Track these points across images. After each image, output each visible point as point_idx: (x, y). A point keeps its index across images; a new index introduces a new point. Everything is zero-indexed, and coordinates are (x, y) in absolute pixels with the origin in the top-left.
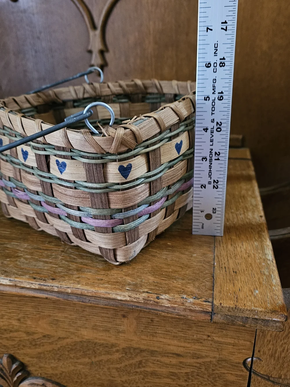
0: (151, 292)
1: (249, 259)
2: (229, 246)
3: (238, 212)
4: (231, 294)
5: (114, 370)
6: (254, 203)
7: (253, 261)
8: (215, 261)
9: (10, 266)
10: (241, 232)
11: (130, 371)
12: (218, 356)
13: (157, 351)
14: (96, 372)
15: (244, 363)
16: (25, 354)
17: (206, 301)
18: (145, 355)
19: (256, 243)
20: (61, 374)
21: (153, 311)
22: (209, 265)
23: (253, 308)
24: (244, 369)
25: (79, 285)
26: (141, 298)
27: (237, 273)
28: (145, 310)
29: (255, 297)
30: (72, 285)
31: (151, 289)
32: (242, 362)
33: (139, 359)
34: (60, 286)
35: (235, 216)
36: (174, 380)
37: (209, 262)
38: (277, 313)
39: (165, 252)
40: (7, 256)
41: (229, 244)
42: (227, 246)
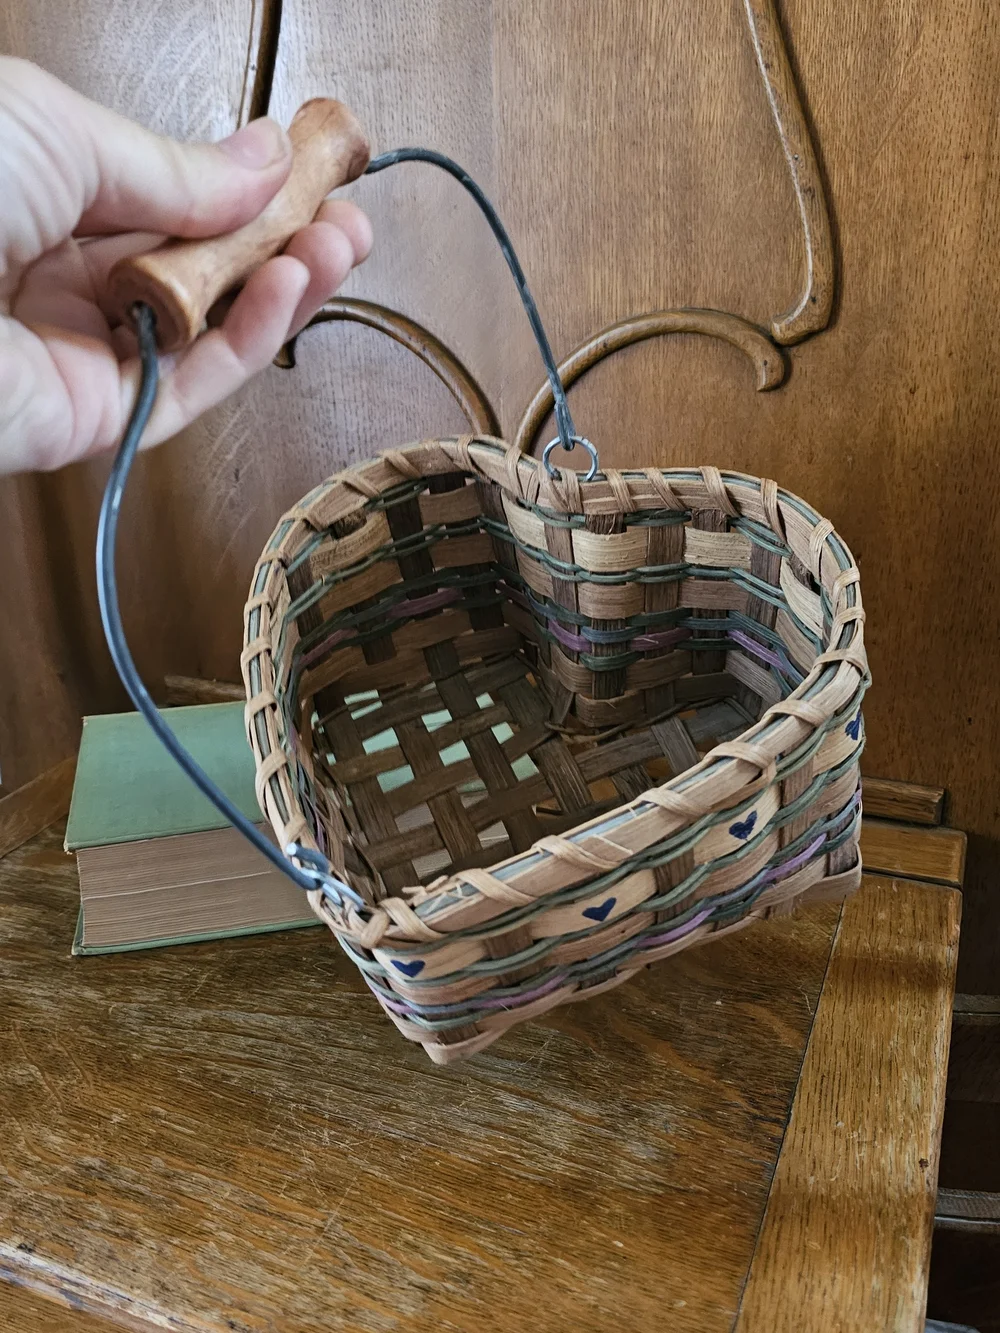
2: (792, 1283)
3: (855, 1135)
6: (916, 1098)
10: (842, 1224)
19: (876, 1282)
35: (841, 1150)
39: (596, 1279)
40: (175, 1228)
41: (794, 1273)
42: (784, 1282)
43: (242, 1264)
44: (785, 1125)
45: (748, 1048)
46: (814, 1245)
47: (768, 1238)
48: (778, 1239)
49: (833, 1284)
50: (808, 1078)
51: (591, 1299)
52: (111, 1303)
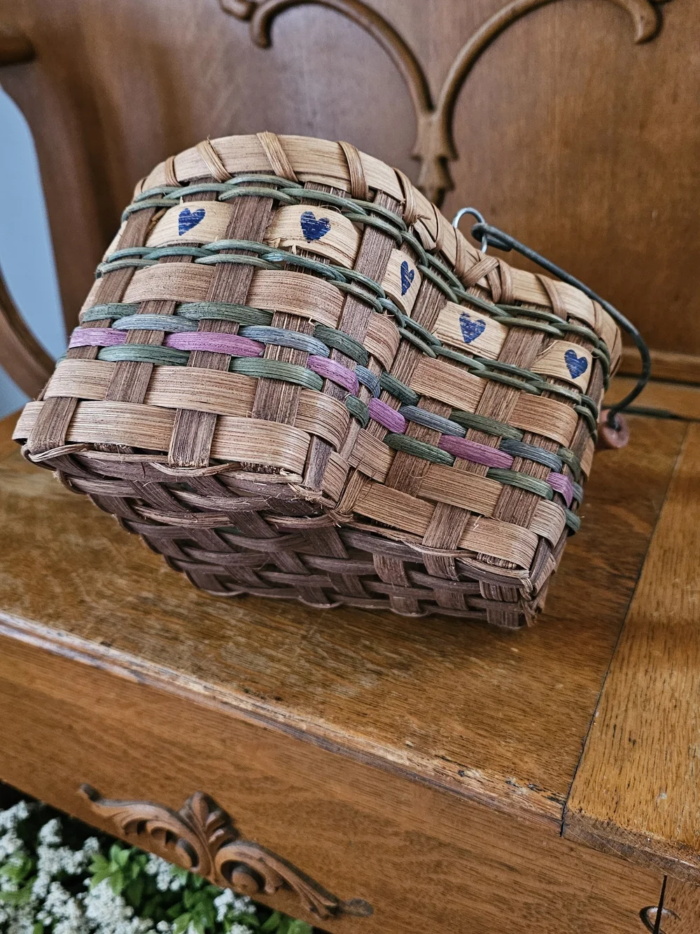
0: (450, 759)
1: (674, 715)
2: (640, 675)
3: (689, 587)
4: (608, 791)
5: (390, 866)
7: (681, 719)
8: (600, 707)
9: (209, 656)
10: (678, 641)
11: (419, 874)
12: (588, 888)
13: (470, 852)
14: (357, 861)
15: (643, 914)
16: (230, 799)
17: (552, 799)
18: (449, 853)
20: (294, 848)
21: (451, 793)
22: (582, 714)
23: (643, 831)
24: (641, 924)
25: (322, 720)
26: (430, 767)
27: (637, 745)
28: (437, 787)
29: (656, 807)
30: (309, 716)
31: (453, 753)
32: (639, 911)
33: (435, 856)
34: (288, 714)
35: (678, 596)
36: (502, 911)
37: (584, 708)
38: (690, 851)
39: (498, 670)
40: (206, 634)
41: (642, 669)
42: (635, 674)
43: (252, 656)
44: (637, 581)
45: (610, 533)
46: (657, 653)
47: (624, 648)
48: (631, 648)
49: (671, 677)
50: (654, 552)
51: (495, 682)
52: (164, 677)
